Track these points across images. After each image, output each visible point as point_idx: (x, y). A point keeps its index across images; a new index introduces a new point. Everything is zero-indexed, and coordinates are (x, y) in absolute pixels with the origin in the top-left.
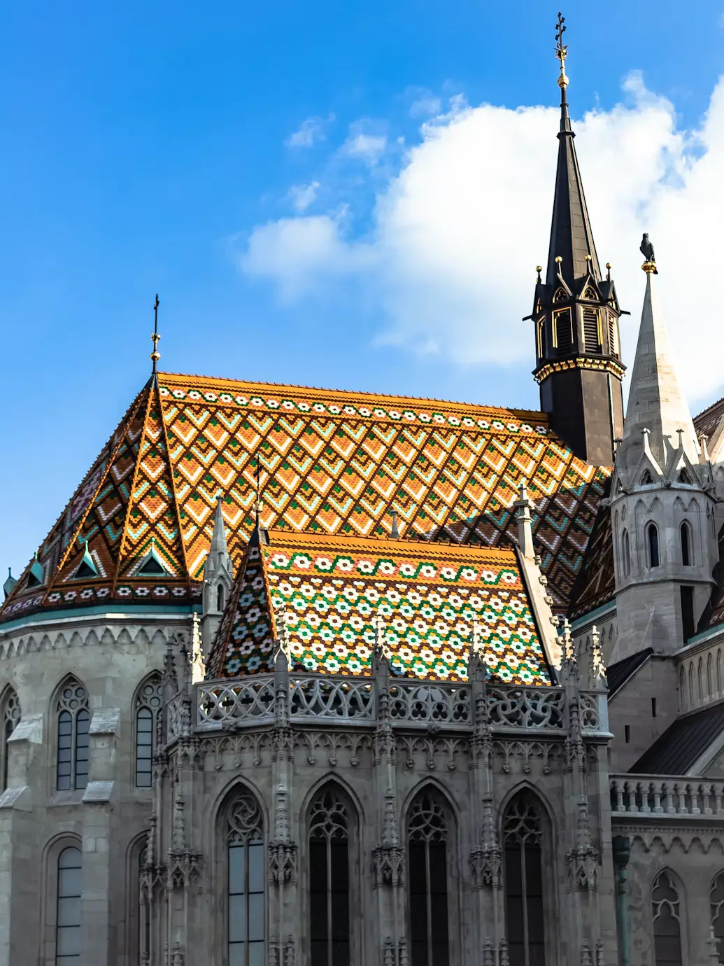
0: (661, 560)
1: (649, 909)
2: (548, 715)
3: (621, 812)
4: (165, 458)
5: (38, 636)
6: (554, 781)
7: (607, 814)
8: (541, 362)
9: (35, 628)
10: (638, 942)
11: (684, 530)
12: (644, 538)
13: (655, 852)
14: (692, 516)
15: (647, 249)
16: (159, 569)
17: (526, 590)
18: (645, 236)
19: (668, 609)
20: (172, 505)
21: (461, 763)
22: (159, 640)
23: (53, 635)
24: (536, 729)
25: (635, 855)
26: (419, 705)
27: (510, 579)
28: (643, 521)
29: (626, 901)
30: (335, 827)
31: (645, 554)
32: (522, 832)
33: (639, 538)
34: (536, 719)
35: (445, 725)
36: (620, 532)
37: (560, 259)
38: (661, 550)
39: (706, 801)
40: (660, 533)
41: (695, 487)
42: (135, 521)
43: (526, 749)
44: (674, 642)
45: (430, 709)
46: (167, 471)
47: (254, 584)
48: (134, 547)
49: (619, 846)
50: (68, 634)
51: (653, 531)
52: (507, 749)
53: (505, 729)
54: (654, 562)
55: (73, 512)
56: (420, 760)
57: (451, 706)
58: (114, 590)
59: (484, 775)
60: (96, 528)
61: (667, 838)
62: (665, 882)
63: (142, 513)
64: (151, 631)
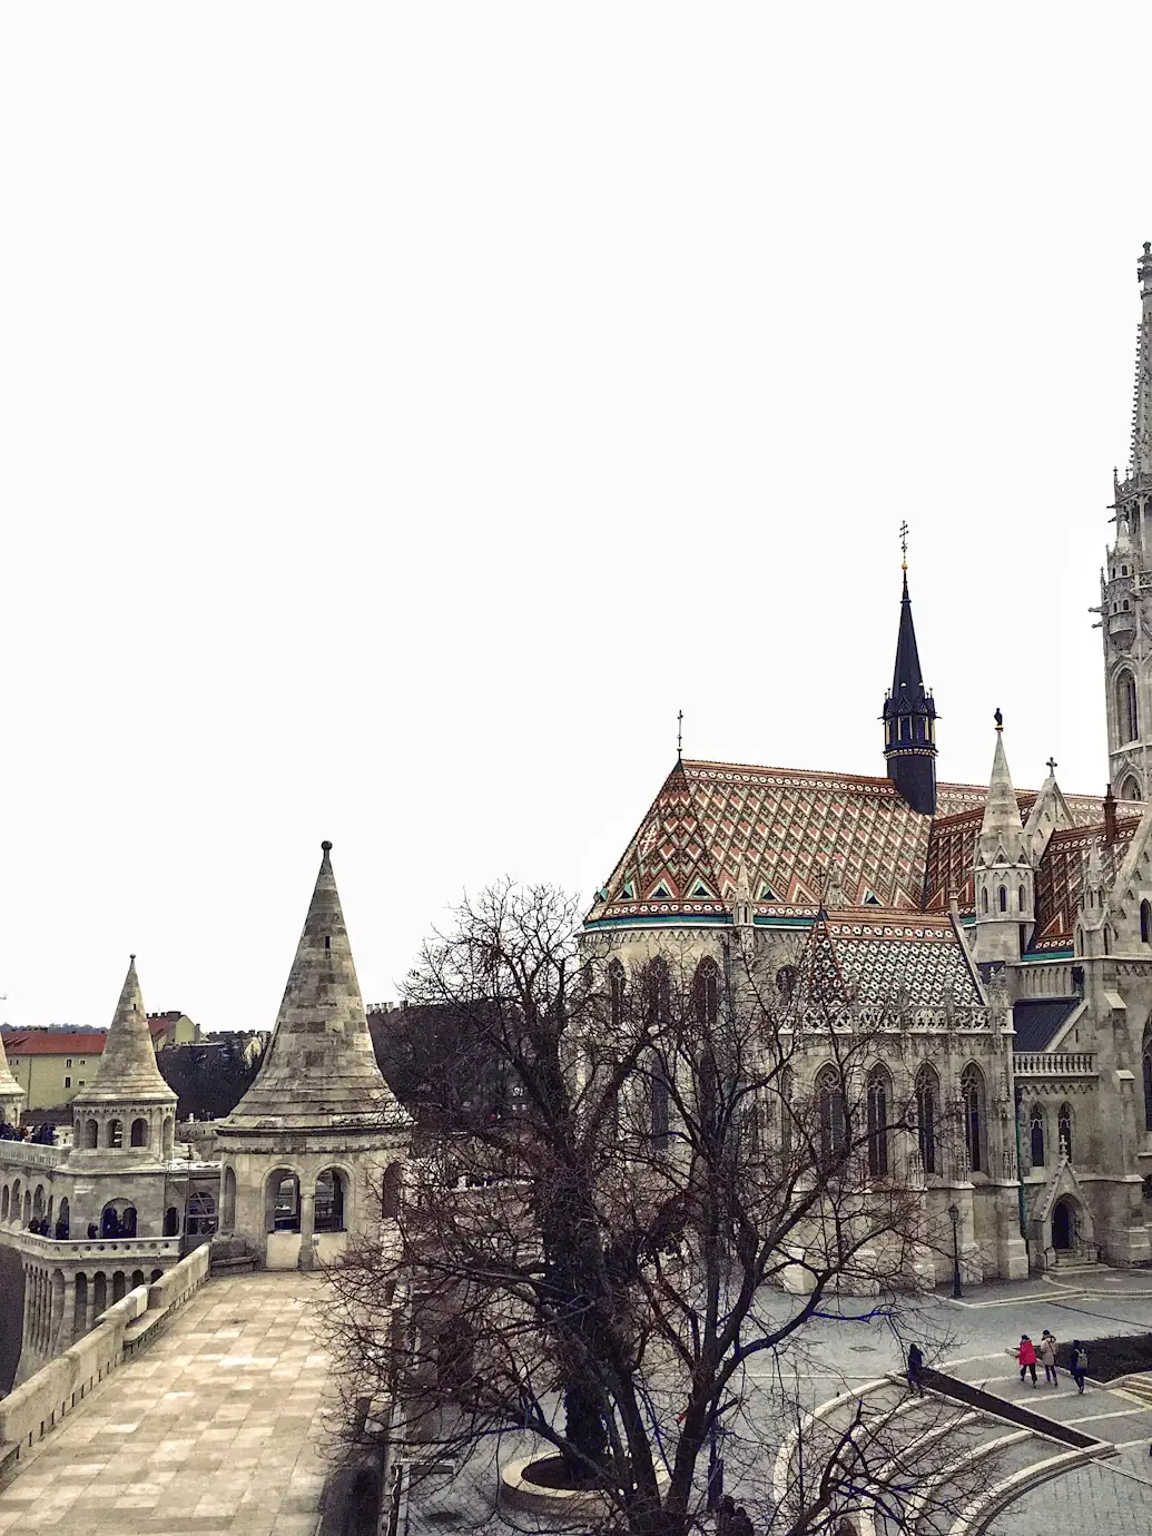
0: (1008, 908)
1: (1029, 1125)
2: (983, 1021)
3: (1018, 1074)
4: (697, 819)
5: (638, 933)
6: (986, 1058)
7: (1012, 1075)
8: (889, 748)
9: (635, 929)
10: (1024, 1144)
11: (1021, 889)
12: (997, 895)
13: (1033, 1094)
14: (1025, 884)
15: (998, 717)
16: (706, 894)
17: (959, 942)
18: (998, 709)
19: (1011, 938)
20: (705, 849)
21: (941, 1050)
22: (710, 938)
23: (647, 933)
24: (978, 1030)
25: (1024, 1097)
26: (921, 1019)
27: (949, 934)
28: (998, 884)
29: (1020, 1122)
30: (880, 1087)
31: (998, 904)
32: (969, 1086)
33: (993, 894)
34: (978, 1024)
35: (934, 1031)
36: (981, 888)
37: (904, 685)
38: (1008, 903)
39: (1058, 1065)
40: (1007, 892)
41: (1027, 866)
42: (686, 861)
43: (973, 1041)
44: (1014, 957)
45: (927, 1022)
46: (698, 827)
47: (823, 944)
48: (688, 878)
49: (1018, 1092)
50: (657, 933)
51: (1003, 891)
52: (964, 1041)
53: (964, 1031)
54: (1003, 909)
55: (642, 849)
56: (921, 1050)
57: (936, 1020)
58: (681, 906)
59: (954, 1058)
60: (661, 864)
61: (1039, 1087)
62: (1037, 1111)
63: (689, 856)
64: (705, 932)
